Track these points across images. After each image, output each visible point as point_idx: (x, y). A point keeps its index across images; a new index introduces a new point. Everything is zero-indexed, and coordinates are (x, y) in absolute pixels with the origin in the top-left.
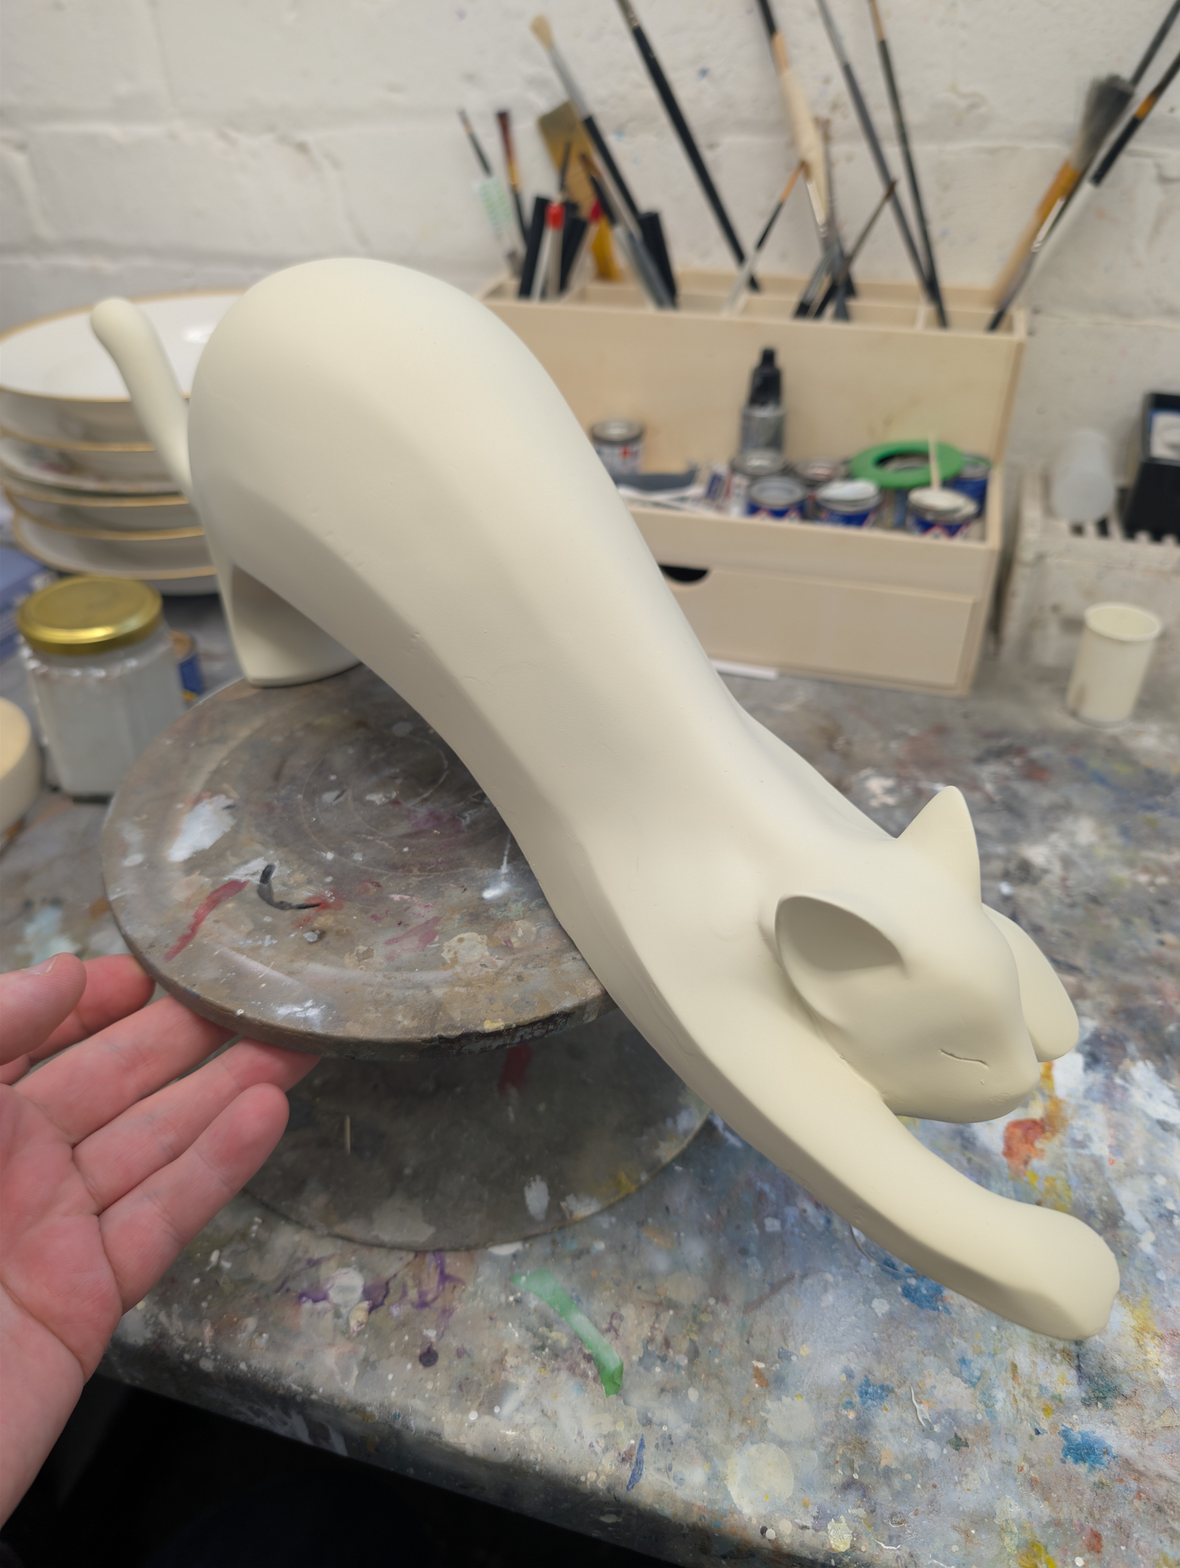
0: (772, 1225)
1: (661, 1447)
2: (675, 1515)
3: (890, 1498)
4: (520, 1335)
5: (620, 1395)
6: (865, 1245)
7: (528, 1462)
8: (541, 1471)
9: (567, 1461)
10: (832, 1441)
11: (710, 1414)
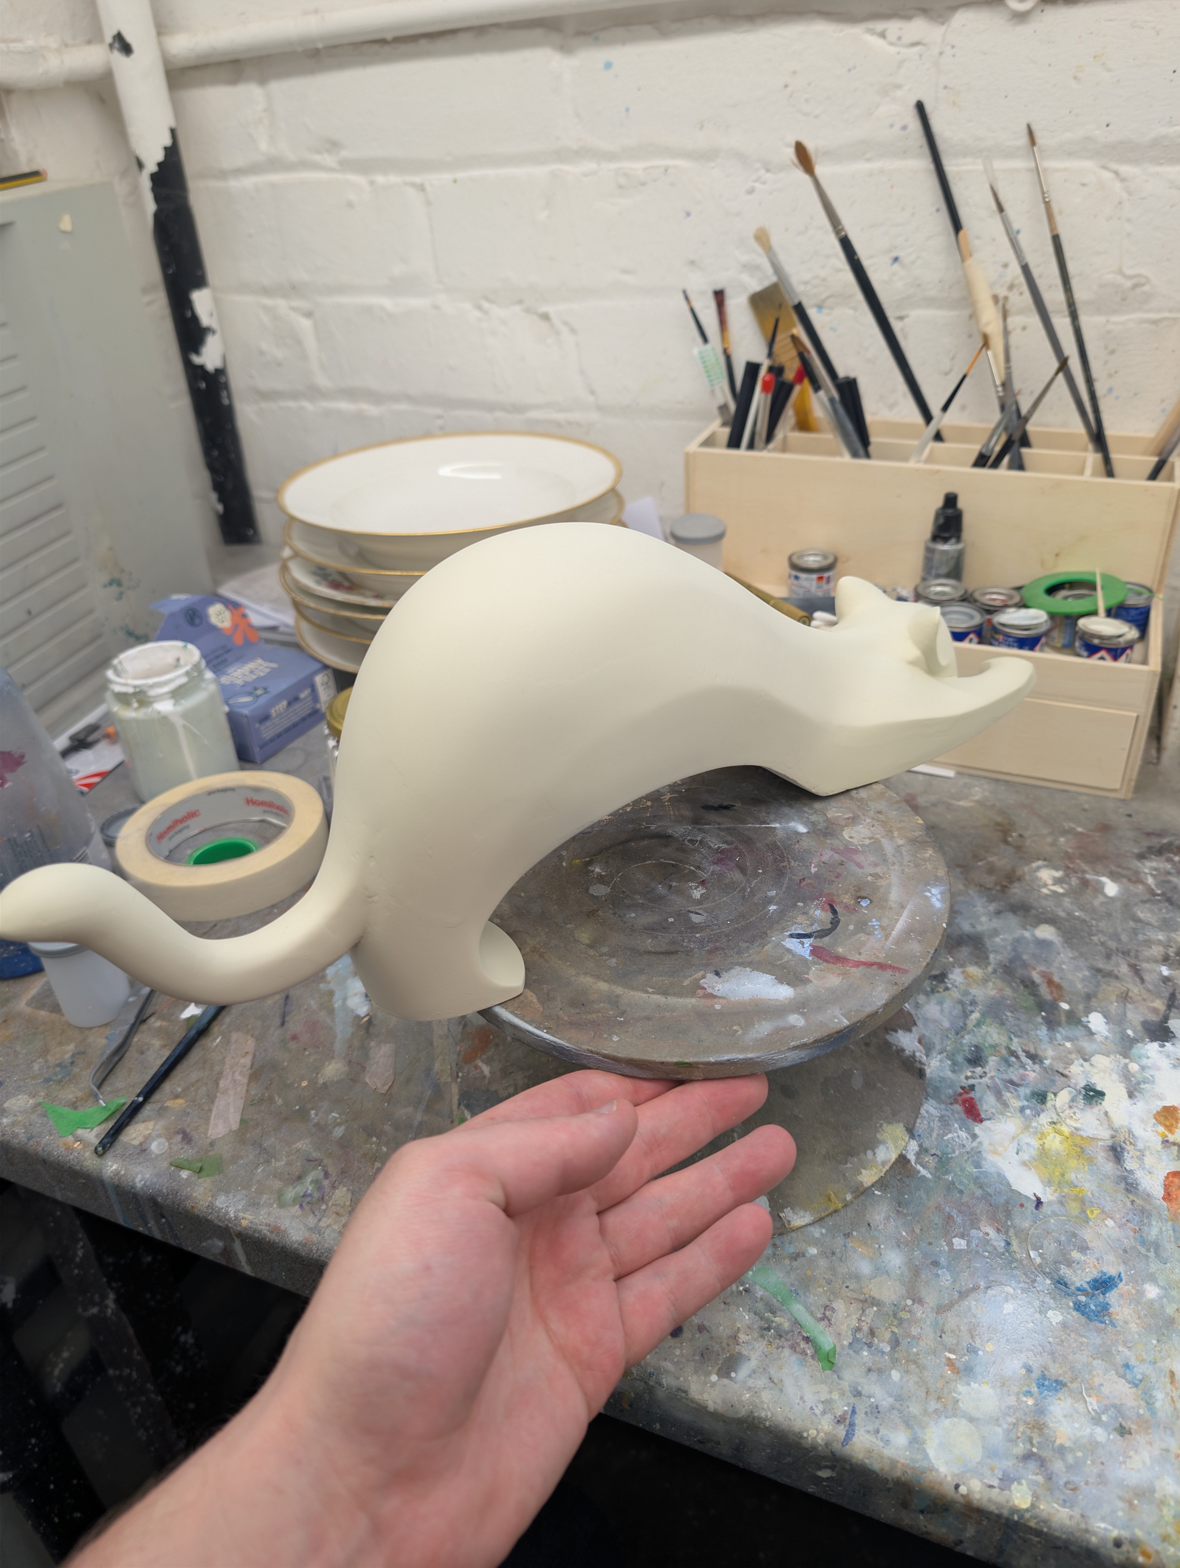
0: (959, 1243)
1: (870, 1415)
2: (882, 1469)
3: (1064, 1470)
4: (749, 1318)
5: (834, 1371)
6: (1040, 1266)
7: (759, 1418)
8: (770, 1426)
9: (792, 1419)
10: (1014, 1421)
11: (910, 1391)
